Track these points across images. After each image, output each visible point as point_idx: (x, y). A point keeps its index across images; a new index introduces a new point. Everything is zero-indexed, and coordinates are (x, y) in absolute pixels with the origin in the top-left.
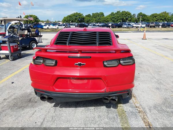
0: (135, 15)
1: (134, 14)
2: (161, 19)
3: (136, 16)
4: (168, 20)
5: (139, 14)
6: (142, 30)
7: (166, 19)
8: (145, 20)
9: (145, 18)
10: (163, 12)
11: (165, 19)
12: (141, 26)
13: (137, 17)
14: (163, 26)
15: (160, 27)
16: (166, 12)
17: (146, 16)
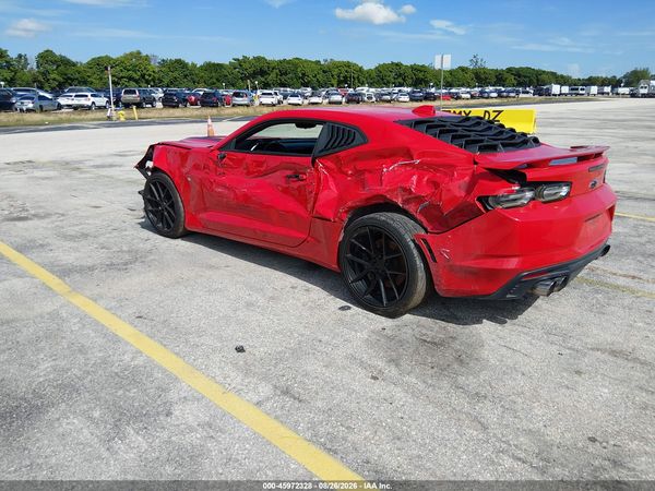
0: (26, 60)
1: (20, 56)
2: (130, 78)
3: (33, 64)
4: (153, 80)
5: (41, 56)
6: (122, 119)
7: (147, 77)
8: (73, 80)
9: (70, 72)
10: (131, 54)
11: (143, 76)
12: (93, 103)
13: (38, 67)
14: (169, 102)
15: (159, 105)
16: (139, 53)
17: (74, 65)
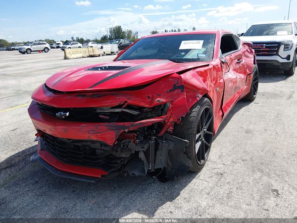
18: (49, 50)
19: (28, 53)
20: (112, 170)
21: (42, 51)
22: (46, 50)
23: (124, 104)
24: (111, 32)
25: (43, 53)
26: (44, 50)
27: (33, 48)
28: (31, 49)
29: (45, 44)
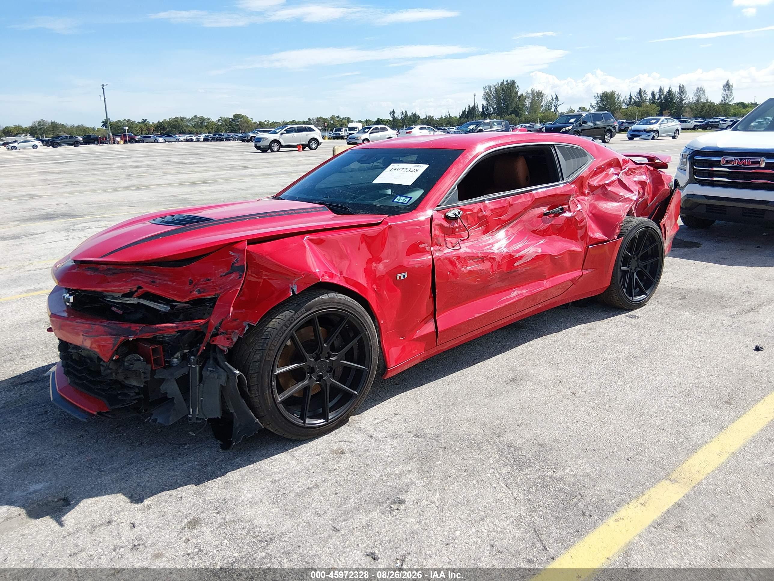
18: (318, 144)
19: (272, 151)
20: (119, 406)
21: (304, 147)
22: (313, 145)
23: (137, 291)
24: (487, 97)
25: (307, 152)
26: (308, 145)
27: (286, 138)
28: (281, 140)
29: (312, 130)
